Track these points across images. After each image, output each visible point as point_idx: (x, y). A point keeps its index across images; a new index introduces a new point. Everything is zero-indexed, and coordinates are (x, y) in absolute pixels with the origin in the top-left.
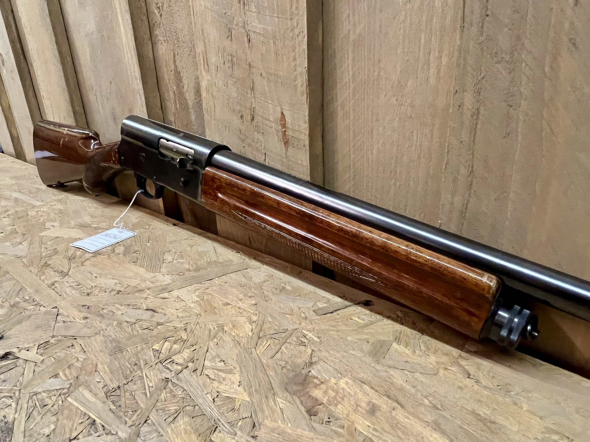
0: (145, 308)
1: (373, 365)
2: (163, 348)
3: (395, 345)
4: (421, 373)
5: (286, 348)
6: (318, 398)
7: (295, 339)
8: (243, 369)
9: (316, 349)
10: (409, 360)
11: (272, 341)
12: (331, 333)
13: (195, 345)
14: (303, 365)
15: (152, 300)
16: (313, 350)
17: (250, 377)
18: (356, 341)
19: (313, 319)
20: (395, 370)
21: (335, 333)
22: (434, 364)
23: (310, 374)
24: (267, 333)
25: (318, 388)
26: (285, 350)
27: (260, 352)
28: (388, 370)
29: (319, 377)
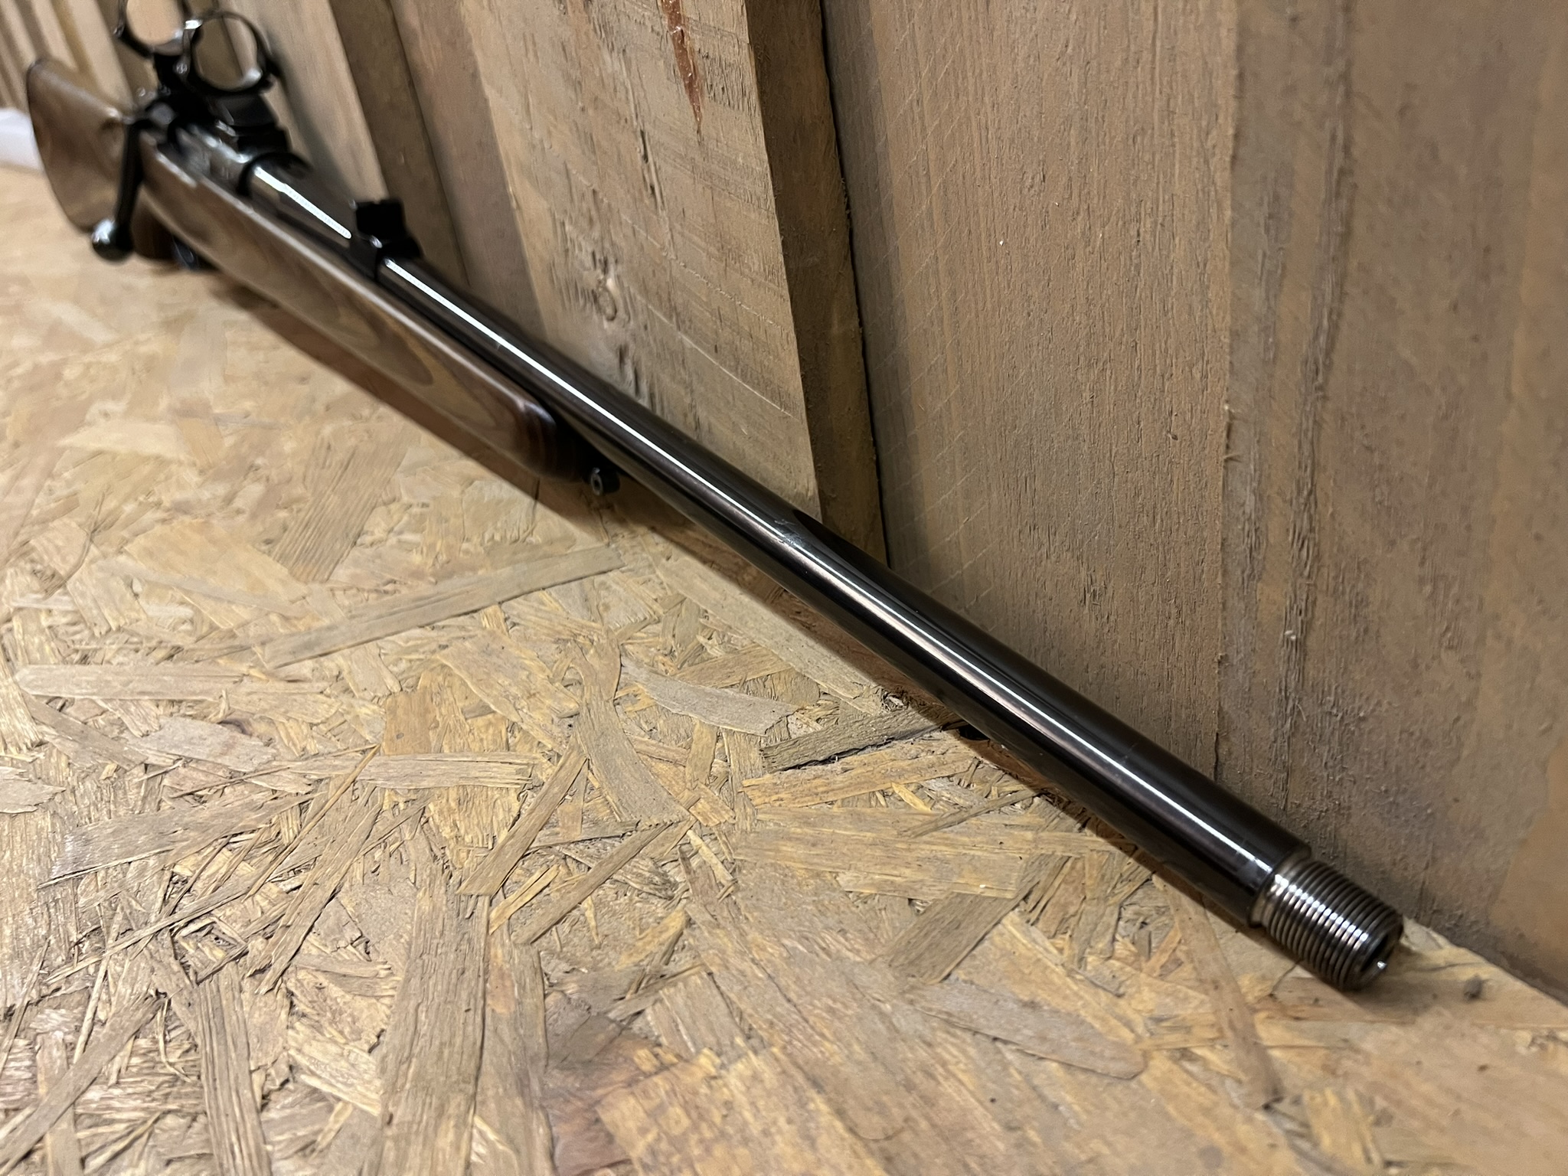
0: (220, 716)
1: (887, 1008)
2: (205, 874)
3: (1012, 923)
4: (1068, 1066)
5: (598, 906)
6: (620, 1134)
7: (644, 866)
8: (415, 982)
9: (700, 917)
10: (1042, 996)
11: (563, 871)
12: (788, 848)
13: (307, 869)
14: (625, 983)
15: (256, 686)
16: (689, 922)
17: (422, 1017)
18: (867, 891)
19: (746, 783)
20: (968, 1037)
21: (801, 851)
22: (1140, 1030)
23: (638, 1024)
24: (560, 839)
25: (637, 1089)
26: (590, 914)
27: (498, 918)
28: (941, 1035)
29: (663, 1040)
